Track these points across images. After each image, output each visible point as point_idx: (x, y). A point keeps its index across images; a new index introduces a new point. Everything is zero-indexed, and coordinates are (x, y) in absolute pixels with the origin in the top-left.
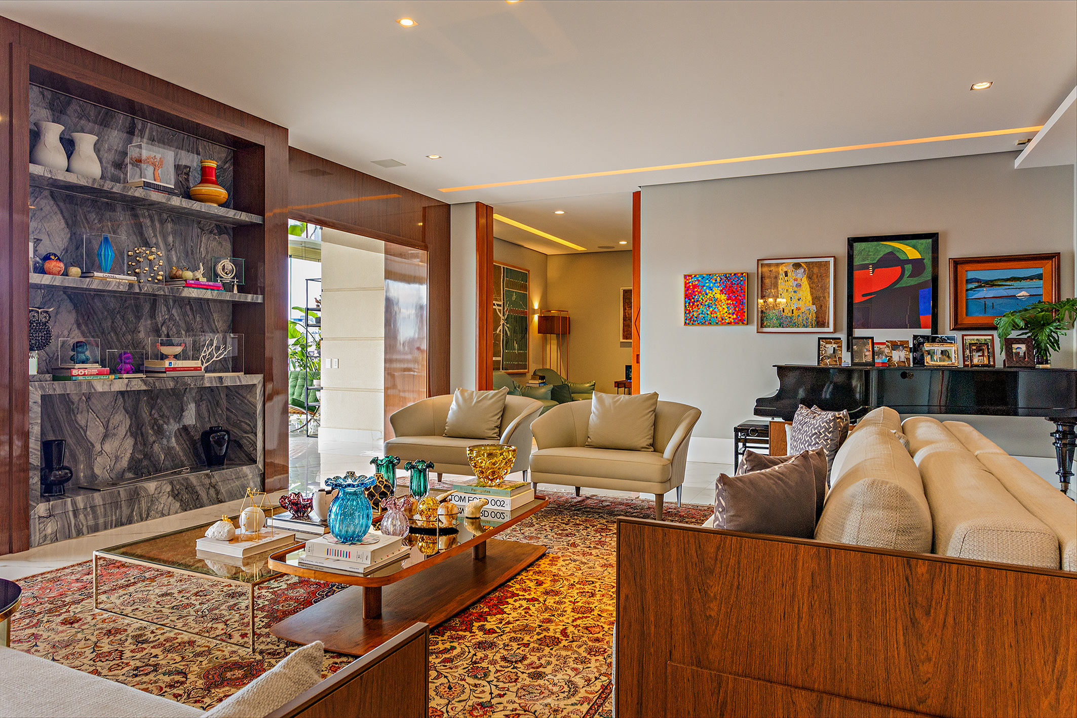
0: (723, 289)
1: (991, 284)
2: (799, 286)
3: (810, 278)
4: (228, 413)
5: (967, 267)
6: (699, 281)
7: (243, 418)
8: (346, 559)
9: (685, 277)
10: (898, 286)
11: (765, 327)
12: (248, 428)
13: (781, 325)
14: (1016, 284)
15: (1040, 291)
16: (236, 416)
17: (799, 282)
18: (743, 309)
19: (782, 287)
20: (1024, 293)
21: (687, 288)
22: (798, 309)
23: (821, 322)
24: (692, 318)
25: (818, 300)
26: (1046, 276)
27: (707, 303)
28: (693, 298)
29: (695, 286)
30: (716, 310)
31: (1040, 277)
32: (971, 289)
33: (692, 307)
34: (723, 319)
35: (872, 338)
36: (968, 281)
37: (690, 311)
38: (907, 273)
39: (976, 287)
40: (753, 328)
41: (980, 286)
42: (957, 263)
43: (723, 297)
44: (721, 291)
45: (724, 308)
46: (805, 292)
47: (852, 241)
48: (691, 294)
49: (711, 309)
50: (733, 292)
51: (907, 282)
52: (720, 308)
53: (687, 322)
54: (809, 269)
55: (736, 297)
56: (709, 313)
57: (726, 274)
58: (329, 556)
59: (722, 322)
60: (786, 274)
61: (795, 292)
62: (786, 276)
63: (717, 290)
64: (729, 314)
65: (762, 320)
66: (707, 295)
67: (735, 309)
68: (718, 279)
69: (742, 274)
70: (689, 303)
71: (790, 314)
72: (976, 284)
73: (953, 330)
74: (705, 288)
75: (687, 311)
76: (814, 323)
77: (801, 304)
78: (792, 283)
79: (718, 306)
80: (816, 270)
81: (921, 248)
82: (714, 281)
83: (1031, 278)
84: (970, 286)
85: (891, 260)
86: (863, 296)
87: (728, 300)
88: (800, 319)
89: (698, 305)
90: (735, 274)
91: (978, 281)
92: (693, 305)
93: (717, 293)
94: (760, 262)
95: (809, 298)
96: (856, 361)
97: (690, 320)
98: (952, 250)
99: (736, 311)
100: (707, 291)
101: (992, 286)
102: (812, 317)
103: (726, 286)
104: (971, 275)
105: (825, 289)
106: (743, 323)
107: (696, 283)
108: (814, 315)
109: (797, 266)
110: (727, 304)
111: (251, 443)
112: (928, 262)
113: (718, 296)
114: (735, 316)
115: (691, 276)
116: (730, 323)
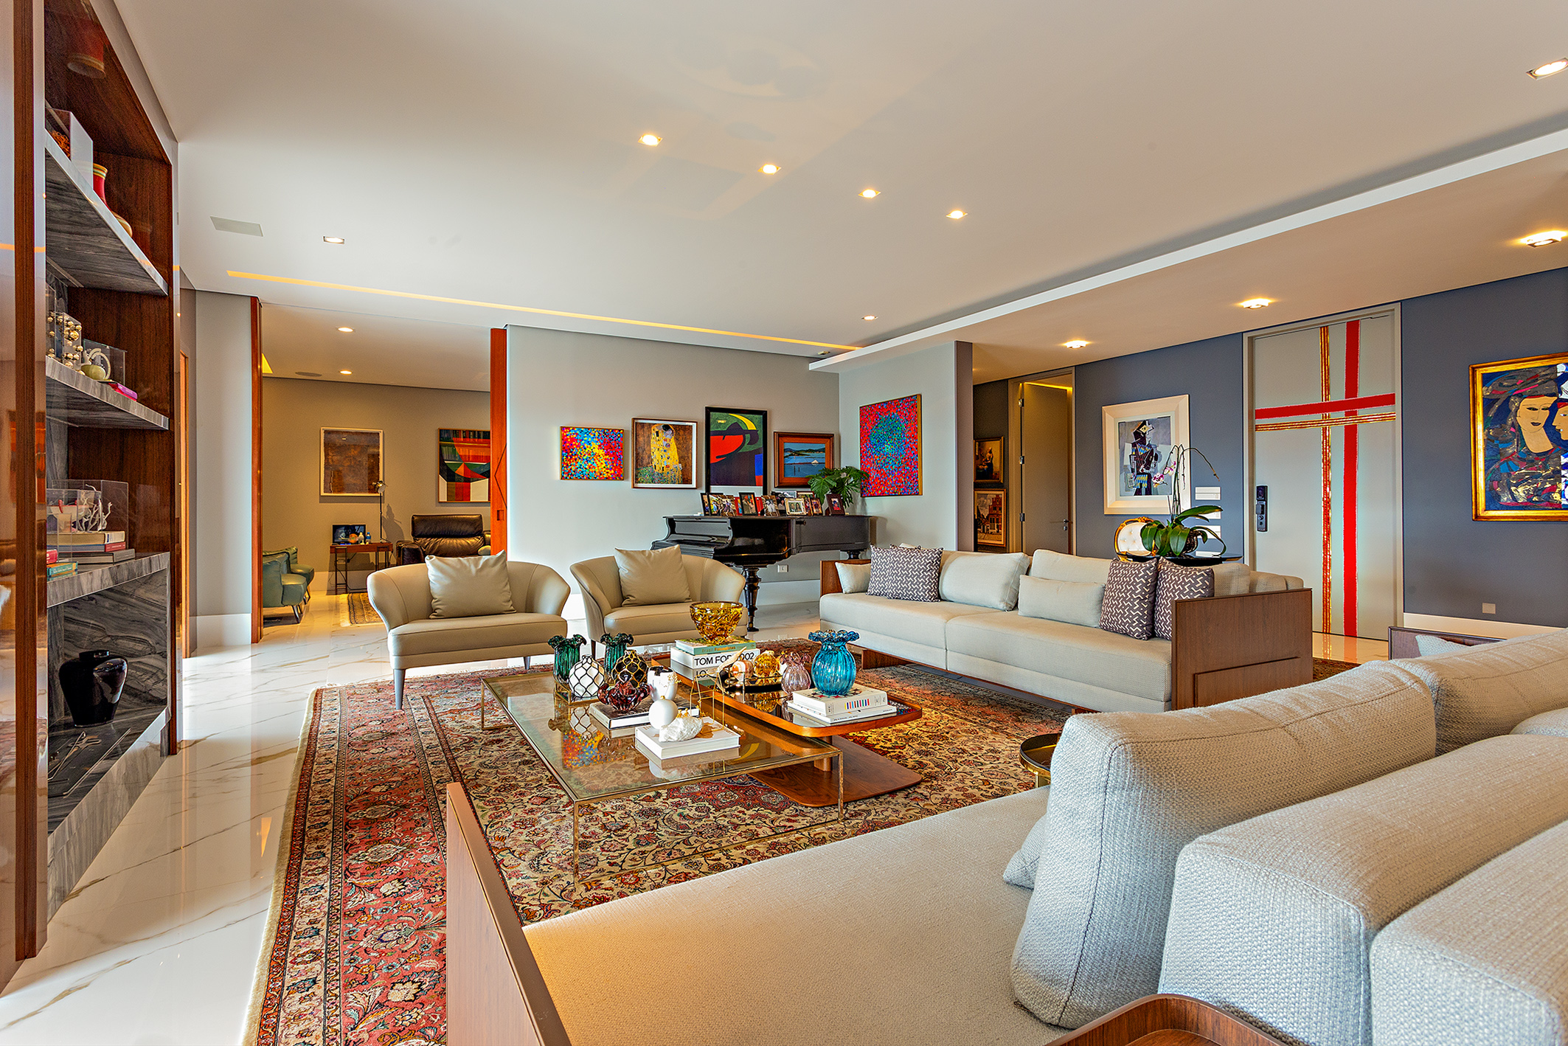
0: (602, 444)
1: (798, 453)
2: (668, 445)
3: (677, 439)
4: (72, 627)
5: (785, 439)
6: (577, 434)
7: (122, 630)
8: (866, 707)
9: (563, 429)
10: (740, 451)
11: (639, 483)
12: (140, 647)
13: (653, 481)
14: (811, 454)
15: (824, 461)
16: (103, 630)
17: (668, 442)
18: (620, 465)
19: (654, 446)
20: (815, 461)
21: (564, 440)
22: (668, 466)
23: (686, 480)
24: (569, 471)
25: (684, 459)
26: (827, 450)
27: (585, 458)
28: (571, 452)
29: (573, 439)
30: (595, 464)
31: (823, 450)
32: (787, 456)
33: (569, 460)
34: (601, 474)
35: (753, 494)
36: (786, 450)
37: (567, 465)
38: (747, 441)
39: (790, 455)
40: (628, 483)
41: (792, 455)
42: (781, 436)
43: (601, 452)
44: (599, 446)
45: (602, 464)
46: (673, 452)
47: (709, 410)
48: (568, 447)
49: (590, 464)
50: (611, 448)
51: (747, 448)
52: (598, 463)
53: (565, 476)
54: (676, 430)
55: (614, 453)
56: (587, 467)
57: (605, 429)
58: (850, 710)
59: (600, 477)
60: (657, 433)
61: (665, 451)
62: (658, 436)
63: (595, 445)
64: (607, 469)
65: (636, 476)
66: (585, 449)
67: (613, 465)
68: (597, 434)
69: (620, 431)
70: (567, 457)
71: (661, 471)
72: (790, 453)
73: (777, 487)
74: (583, 442)
75: (564, 464)
76: (681, 480)
77: (670, 462)
78: (662, 442)
79: (597, 461)
80: (681, 432)
81: (756, 421)
82: (592, 436)
83: (819, 451)
84: (787, 454)
85: (736, 429)
86: (717, 457)
87: (606, 455)
88: (669, 475)
89: (576, 459)
90: (613, 430)
91: (791, 451)
92: (571, 458)
93: (595, 448)
94: (636, 421)
95: (677, 457)
96: (746, 513)
97: (567, 475)
98: (776, 426)
99: (613, 466)
100: (586, 445)
101: (799, 455)
102: (679, 474)
103: (604, 442)
104: (787, 446)
105: (689, 450)
106: (621, 479)
107: (575, 436)
108: (681, 473)
109: (666, 428)
110: (605, 459)
111: (146, 672)
112: (760, 433)
113: (596, 451)
114: (613, 472)
115: (568, 428)
116: (607, 479)
